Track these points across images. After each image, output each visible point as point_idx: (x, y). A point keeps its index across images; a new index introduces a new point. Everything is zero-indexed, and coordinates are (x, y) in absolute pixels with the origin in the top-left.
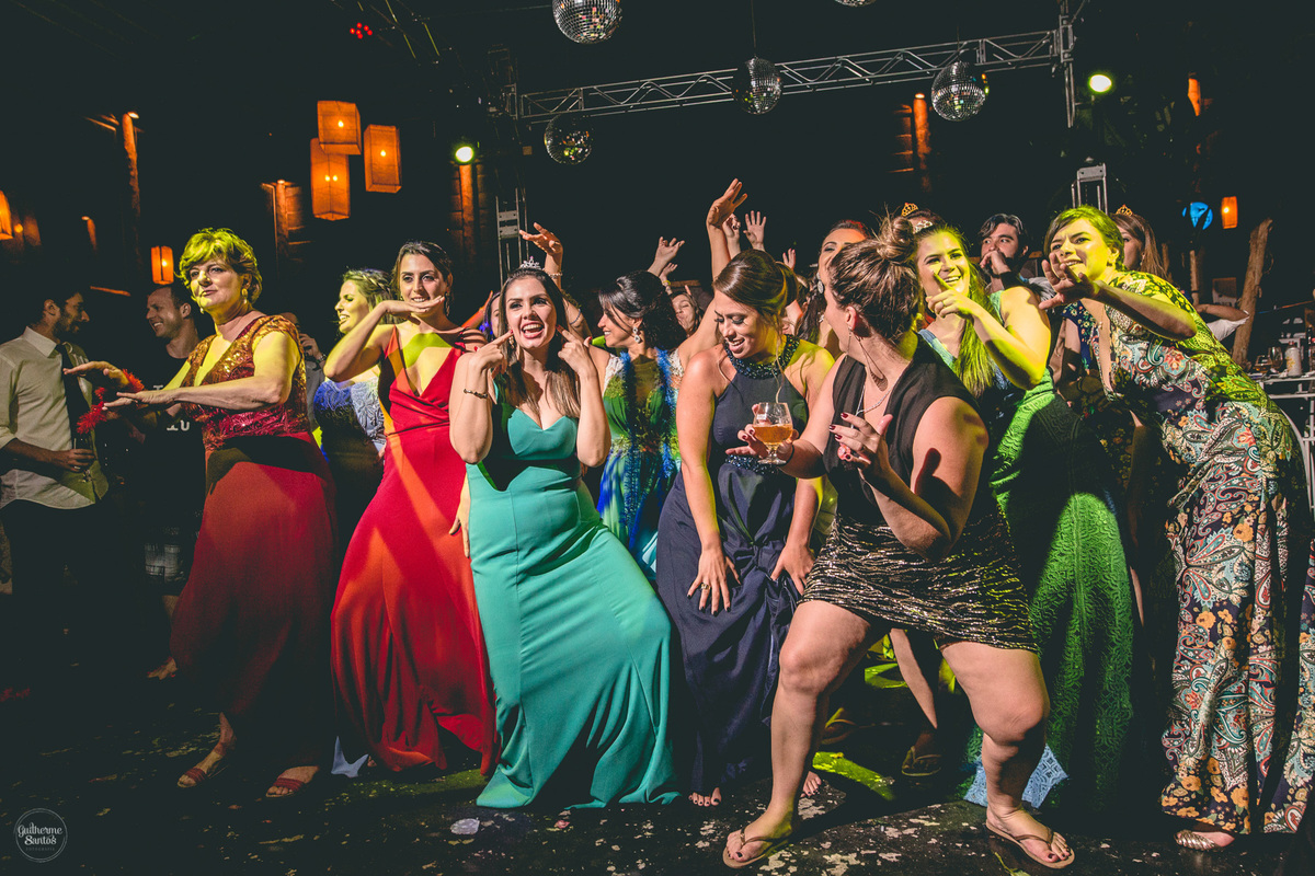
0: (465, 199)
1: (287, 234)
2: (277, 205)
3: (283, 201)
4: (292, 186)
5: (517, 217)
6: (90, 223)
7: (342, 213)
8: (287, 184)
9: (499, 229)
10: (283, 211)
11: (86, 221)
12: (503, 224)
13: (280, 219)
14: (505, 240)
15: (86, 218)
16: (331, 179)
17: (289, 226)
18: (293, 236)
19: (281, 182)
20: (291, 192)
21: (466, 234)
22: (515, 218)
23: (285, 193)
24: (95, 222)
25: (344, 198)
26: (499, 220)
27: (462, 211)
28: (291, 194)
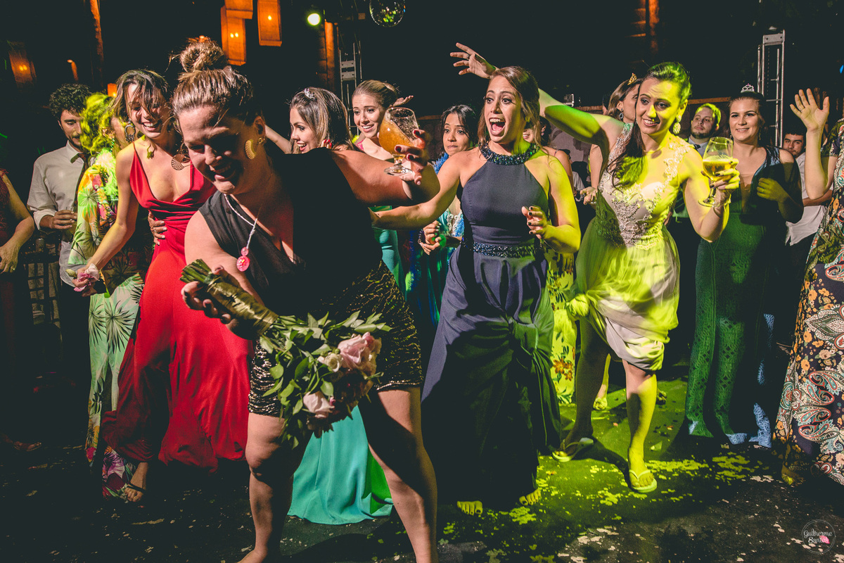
0: (328, 51)
5: (354, 65)
6: (73, 64)
7: (240, 60)
9: (341, 74)
11: (71, 63)
12: (344, 70)
14: (345, 82)
15: (70, 61)
21: (329, 76)
22: (353, 66)
24: (76, 63)
25: (242, 49)
26: (341, 67)
27: (327, 60)
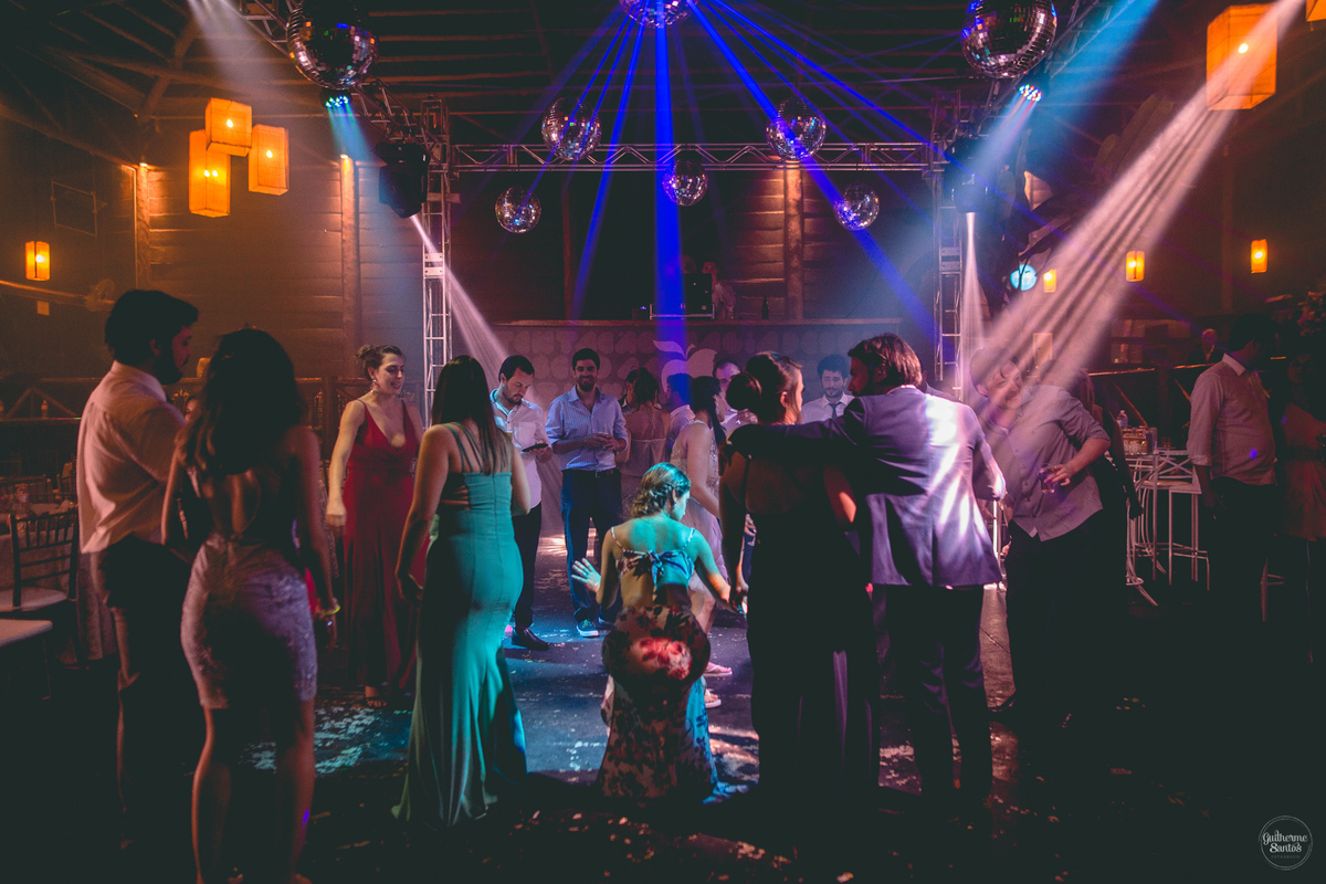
0: (345, 201)
1: (148, 221)
2: (138, 189)
3: (144, 184)
4: (156, 171)
7: (220, 208)
8: (149, 167)
9: (425, 269)
10: (144, 196)
13: (141, 204)
16: (210, 175)
17: (151, 212)
18: (154, 223)
19: (143, 165)
20: (156, 176)
21: (344, 237)
23: (147, 177)
25: (224, 196)
27: (342, 214)
28: (155, 179)
